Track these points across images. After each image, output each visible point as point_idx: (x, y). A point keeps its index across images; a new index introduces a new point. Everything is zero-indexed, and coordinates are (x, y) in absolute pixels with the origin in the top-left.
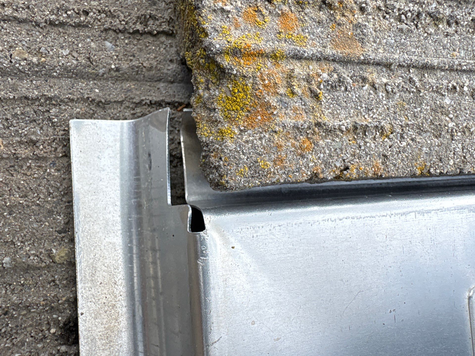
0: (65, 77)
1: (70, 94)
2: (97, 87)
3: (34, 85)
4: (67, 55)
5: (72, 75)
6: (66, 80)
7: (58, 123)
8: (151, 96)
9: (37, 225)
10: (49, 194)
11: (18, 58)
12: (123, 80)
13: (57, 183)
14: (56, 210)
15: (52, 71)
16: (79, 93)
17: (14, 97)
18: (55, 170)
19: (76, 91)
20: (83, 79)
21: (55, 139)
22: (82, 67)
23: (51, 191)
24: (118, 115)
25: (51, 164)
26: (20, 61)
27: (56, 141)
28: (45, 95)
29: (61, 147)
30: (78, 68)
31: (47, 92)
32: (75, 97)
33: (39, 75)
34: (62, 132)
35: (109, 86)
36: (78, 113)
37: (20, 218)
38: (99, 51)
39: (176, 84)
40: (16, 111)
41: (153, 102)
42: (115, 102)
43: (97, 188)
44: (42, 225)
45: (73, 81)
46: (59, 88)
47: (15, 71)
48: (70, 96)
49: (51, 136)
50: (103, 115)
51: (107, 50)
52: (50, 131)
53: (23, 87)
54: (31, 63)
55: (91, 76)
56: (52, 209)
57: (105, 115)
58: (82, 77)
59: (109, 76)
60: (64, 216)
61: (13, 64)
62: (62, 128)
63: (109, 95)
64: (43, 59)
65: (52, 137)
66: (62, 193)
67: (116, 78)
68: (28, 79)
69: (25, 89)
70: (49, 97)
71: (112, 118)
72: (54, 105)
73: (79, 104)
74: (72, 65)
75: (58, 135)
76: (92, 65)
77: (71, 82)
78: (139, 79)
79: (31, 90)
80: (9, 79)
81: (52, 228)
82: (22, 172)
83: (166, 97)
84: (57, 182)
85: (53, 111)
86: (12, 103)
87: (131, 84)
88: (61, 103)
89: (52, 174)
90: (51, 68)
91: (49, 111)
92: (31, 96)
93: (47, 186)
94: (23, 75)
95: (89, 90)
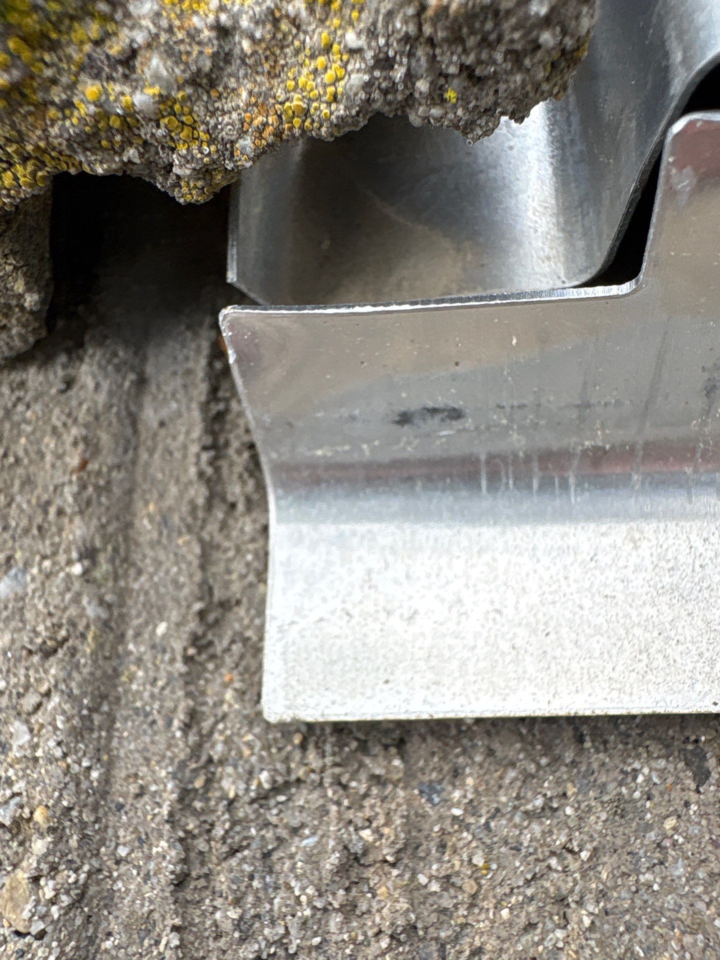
0: (110, 738)
1: (169, 723)
2: (150, 627)
3: (132, 851)
4: (31, 730)
5: (102, 714)
6: (121, 738)
7: (276, 770)
8: (185, 447)
9: (676, 861)
10: (548, 813)
11: (29, 906)
12: (126, 539)
13: (507, 781)
14: (611, 786)
15: (84, 786)
16: (167, 692)
17: (175, 929)
18: (454, 787)
19: (162, 700)
20: (117, 673)
21: (338, 782)
22: (75, 674)
23: (539, 802)
24: (249, 557)
25: (430, 800)
26: (38, 902)
27: (344, 780)
28: (171, 814)
29: (367, 761)
30: (76, 691)
31: (159, 805)
32: (182, 706)
33: (96, 832)
34: (312, 756)
35: (147, 586)
36: (241, 694)
37: (650, 927)
38: (22, 620)
39: (149, 370)
40: (227, 926)
41: (208, 440)
42: (203, 567)
43: (528, 625)
44: (675, 844)
45: (124, 713)
46: (147, 760)
47: (79, 921)
48: (176, 723)
49: (325, 796)
50: (248, 611)
51: (20, 591)
52: (307, 802)
53: (139, 892)
54: (51, 859)
55: (108, 647)
56: (611, 801)
57: (250, 601)
58: (109, 678)
59: (110, 584)
60: (638, 756)
61: (49, 929)
62: (297, 755)
63: (178, 586)
64: (39, 816)
65: (330, 793)
66: (544, 761)
67: (117, 562)
68: (110, 877)
69: (146, 888)
70: (181, 800)
71: (262, 575)
72: (209, 782)
73: (209, 692)
74: (64, 712)
75: (323, 770)
76: (70, 643)
77: (126, 719)
78: (127, 485)
79: (152, 866)
80: (108, 944)
81: (687, 804)
82: (462, 911)
83: (191, 400)
84: (501, 778)
85: (230, 786)
86: (199, 937)
87: (144, 512)
88: (204, 758)
89: (470, 796)
90: (72, 786)
91: (231, 802)
92: (171, 867)
93: (517, 819)
94: (93, 890)
95: (159, 657)
